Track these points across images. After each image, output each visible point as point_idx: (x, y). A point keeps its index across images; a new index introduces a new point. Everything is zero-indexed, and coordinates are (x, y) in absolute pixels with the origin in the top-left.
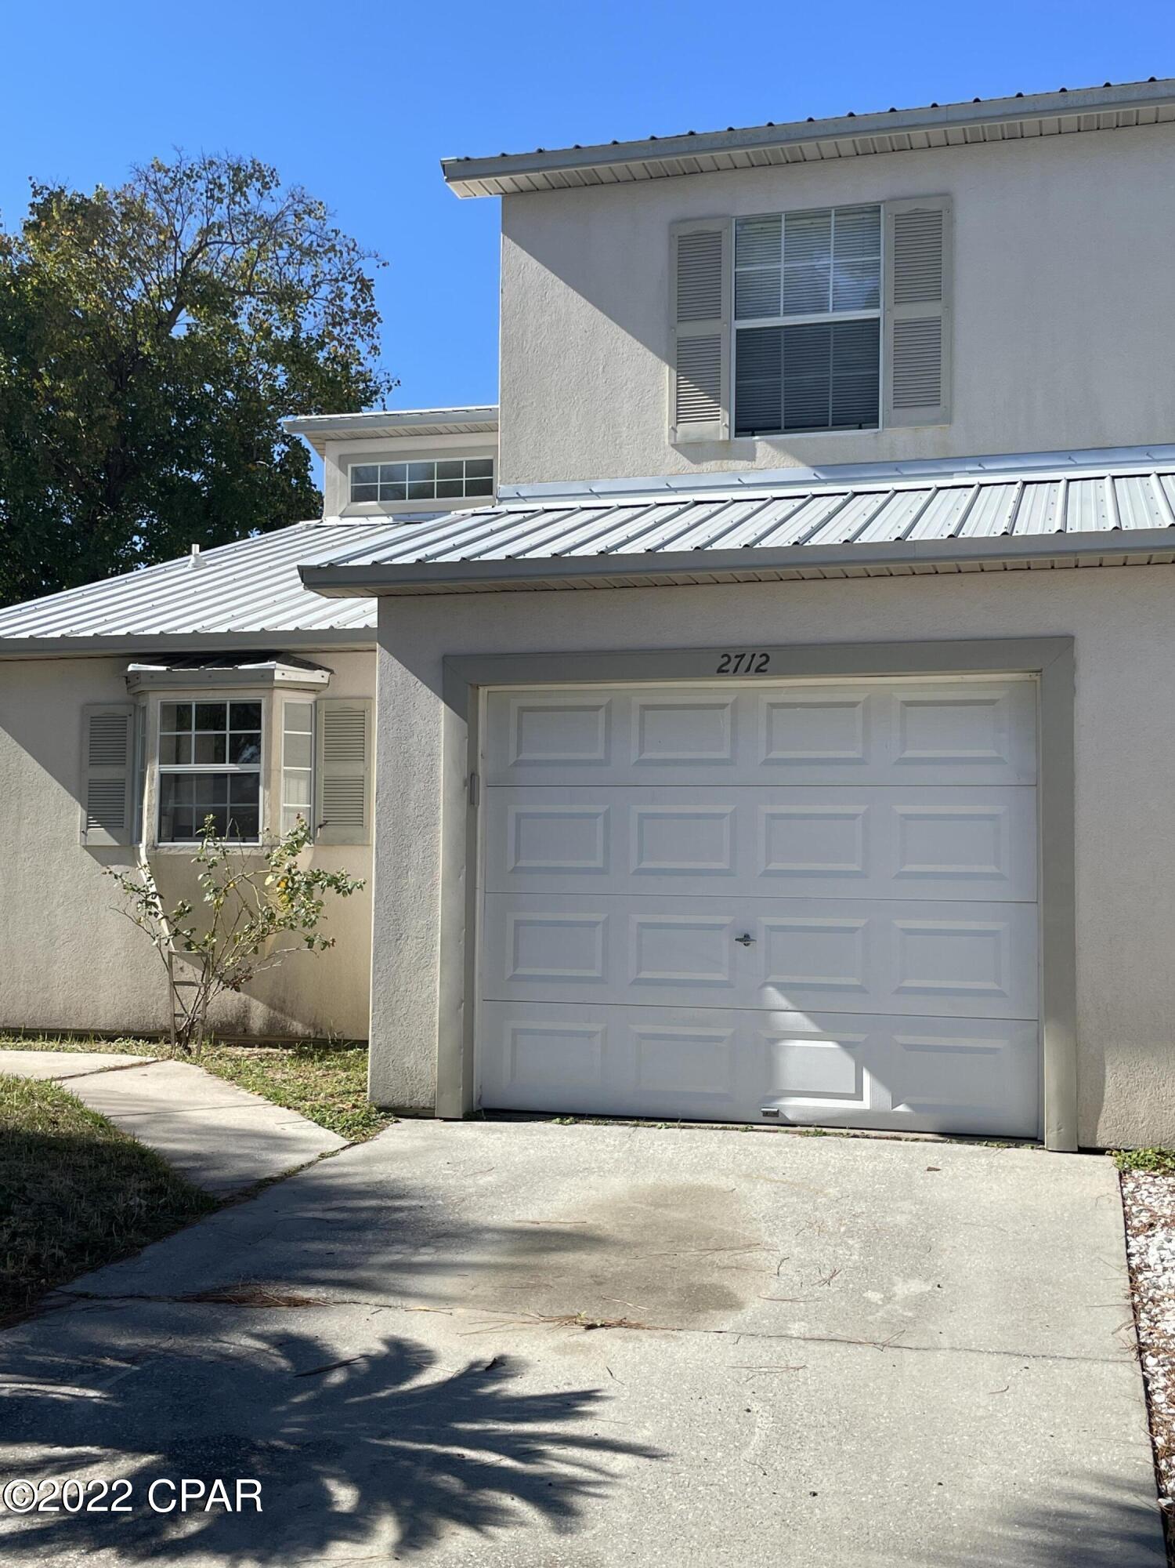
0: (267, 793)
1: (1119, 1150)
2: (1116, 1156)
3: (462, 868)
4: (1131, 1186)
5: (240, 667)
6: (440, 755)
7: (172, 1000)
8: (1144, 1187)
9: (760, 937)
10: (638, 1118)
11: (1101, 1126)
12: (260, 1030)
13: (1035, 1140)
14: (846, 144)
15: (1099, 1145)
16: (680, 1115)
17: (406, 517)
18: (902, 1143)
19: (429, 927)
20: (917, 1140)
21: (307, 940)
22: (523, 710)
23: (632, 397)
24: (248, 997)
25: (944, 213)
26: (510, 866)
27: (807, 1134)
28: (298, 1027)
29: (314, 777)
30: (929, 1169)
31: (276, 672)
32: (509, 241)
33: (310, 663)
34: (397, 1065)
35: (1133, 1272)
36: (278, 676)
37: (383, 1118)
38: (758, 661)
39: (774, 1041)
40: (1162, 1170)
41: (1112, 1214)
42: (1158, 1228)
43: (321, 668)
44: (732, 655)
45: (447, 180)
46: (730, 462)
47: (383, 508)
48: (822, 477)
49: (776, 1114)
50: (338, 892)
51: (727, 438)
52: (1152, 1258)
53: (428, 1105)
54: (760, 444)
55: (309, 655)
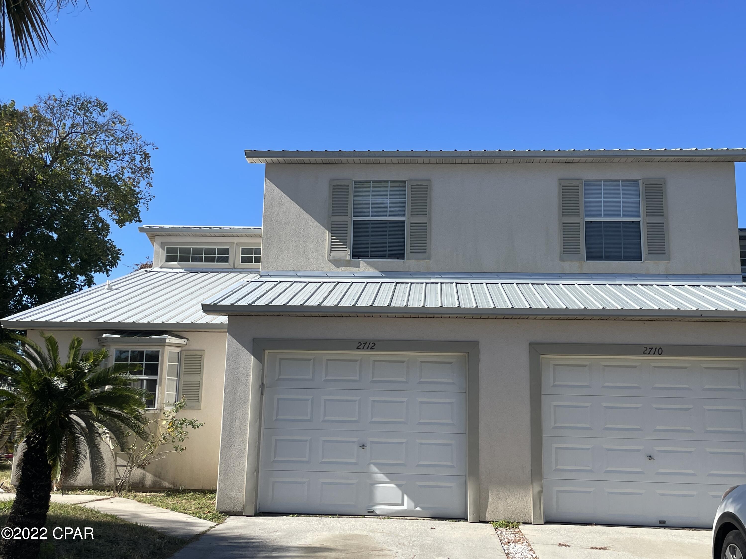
0: (160, 388)
1: (493, 522)
2: (492, 524)
3: (258, 419)
4: (499, 532)
5: (152, 337)
6: (250, 376)
7: (115, 473)
8: (503, 532)
9: (368, 445)
10: (322, 515)
11: (487, 513)
12: (150, 486)
13: (465, 519)
14: (395, 160)
15: (487, 520)
16: (338, 513)
17: (190, 269)
18: (419, 521)
19: (244, 441)
20: (424, 520)
21: (175, 447)
22: (281, 359)
23: (313, 241)
24: (145, 472)
25: (428, 187)
26: (274, 418)
27: (384, 518)
28: (166, 484)
29: (178, 382)
30: (432, 528)
31: (167, 339)
32: (268, 181)
33: (179, 336)
34: (228, 495)
35: (507, 554)
36: (167, 341)
37: (223, 516)
38: (371, 345)
39: (373, 485)
40: (509, 527)
41: (495, 540)
42: (511, 543)
43: (184, 338)
44: (362, 343)
45: (246, 157)
46: (350, 268)
47: (180, 265)
48: (384, 276)
49: (372, 512)
50: (193, 427)
51: (349, 259)
52: (511, 550)
53: (240, 511)
54: (362, 262)
55: (179, 332)
